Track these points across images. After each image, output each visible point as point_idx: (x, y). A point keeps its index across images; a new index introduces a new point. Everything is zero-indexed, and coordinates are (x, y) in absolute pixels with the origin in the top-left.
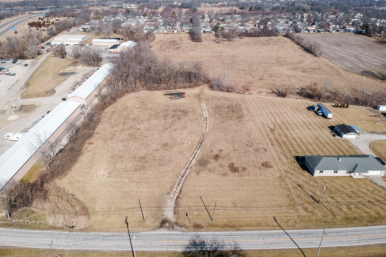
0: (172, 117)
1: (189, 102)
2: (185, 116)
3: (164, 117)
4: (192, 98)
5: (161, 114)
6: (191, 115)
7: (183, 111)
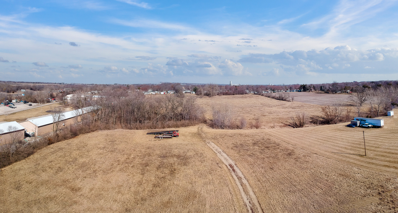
0: (158, 168)
1: (186, 142)
2: (185, 164)
3: (141, 168)
4: (189, 138)
5: (137, 161)
6: (198, 163)
7: (178, 157)
